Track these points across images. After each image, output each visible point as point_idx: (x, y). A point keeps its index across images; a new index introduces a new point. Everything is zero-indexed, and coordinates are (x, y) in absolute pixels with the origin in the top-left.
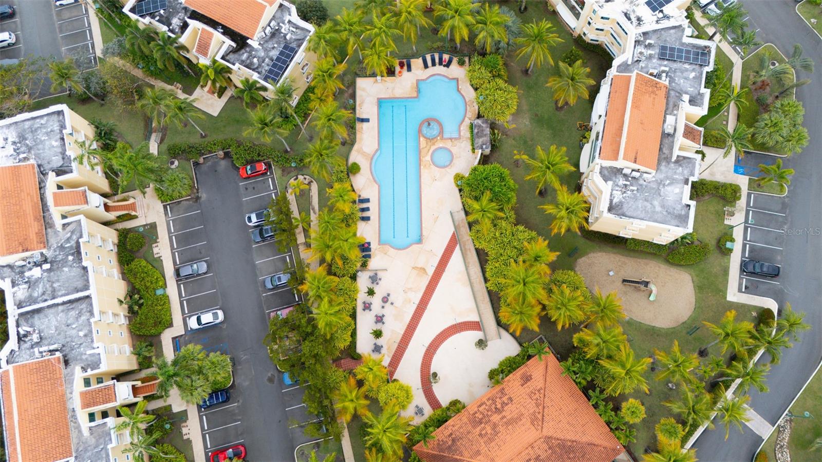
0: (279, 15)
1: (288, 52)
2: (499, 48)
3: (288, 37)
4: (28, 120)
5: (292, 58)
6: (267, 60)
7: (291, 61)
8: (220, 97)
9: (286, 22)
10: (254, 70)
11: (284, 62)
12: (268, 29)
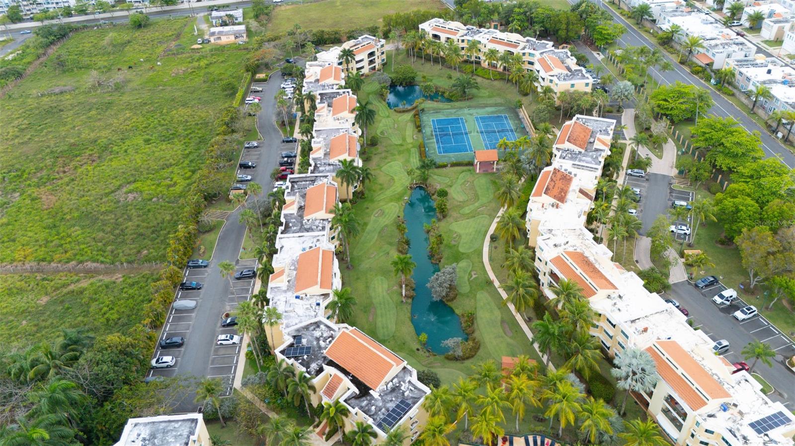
0: (401, 375)
1: (404, 406)
2: (603, 442)
3: (406, 394)
4: (165, 422)
5: (406, 413)
6: (383, 409)
7: (404, 414)
8: (327, 440)
9: (407, 381)
10: (370, 416)
11: (399, 414)
12: (391, 383)
